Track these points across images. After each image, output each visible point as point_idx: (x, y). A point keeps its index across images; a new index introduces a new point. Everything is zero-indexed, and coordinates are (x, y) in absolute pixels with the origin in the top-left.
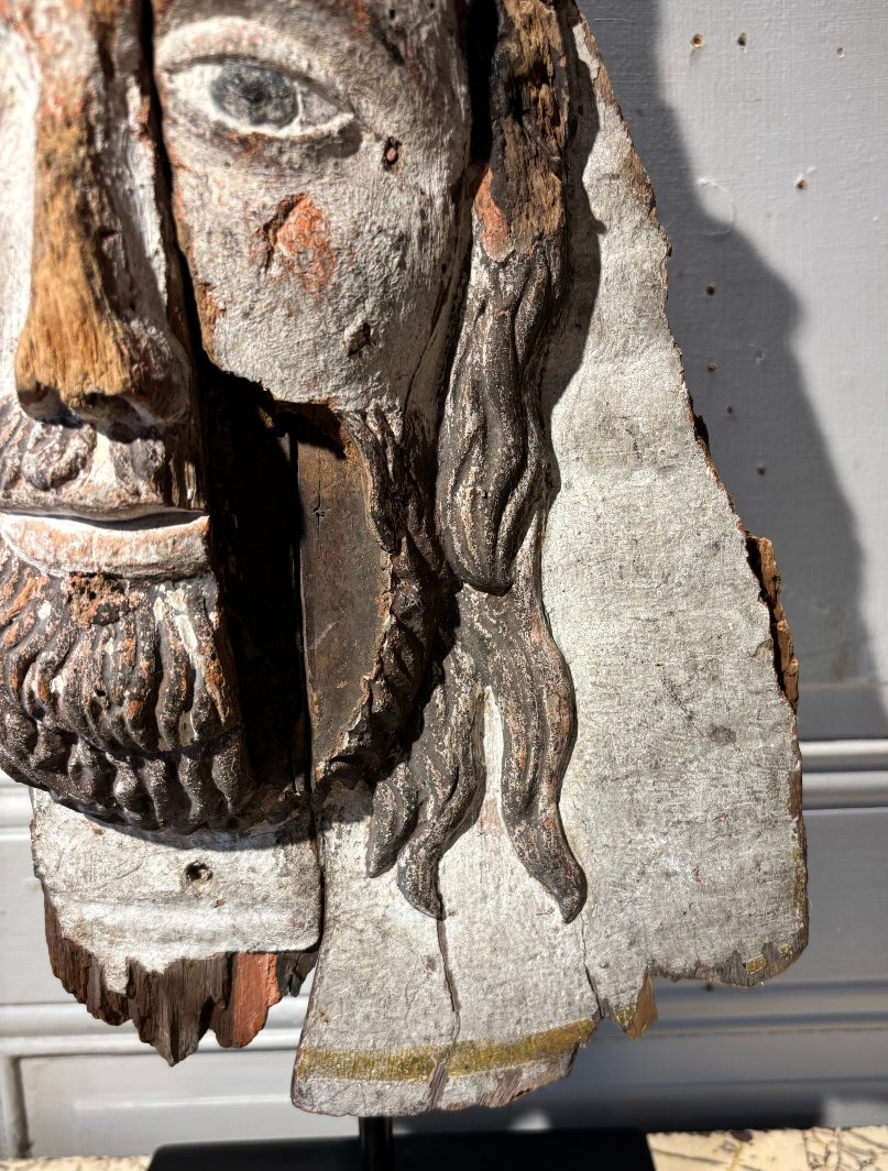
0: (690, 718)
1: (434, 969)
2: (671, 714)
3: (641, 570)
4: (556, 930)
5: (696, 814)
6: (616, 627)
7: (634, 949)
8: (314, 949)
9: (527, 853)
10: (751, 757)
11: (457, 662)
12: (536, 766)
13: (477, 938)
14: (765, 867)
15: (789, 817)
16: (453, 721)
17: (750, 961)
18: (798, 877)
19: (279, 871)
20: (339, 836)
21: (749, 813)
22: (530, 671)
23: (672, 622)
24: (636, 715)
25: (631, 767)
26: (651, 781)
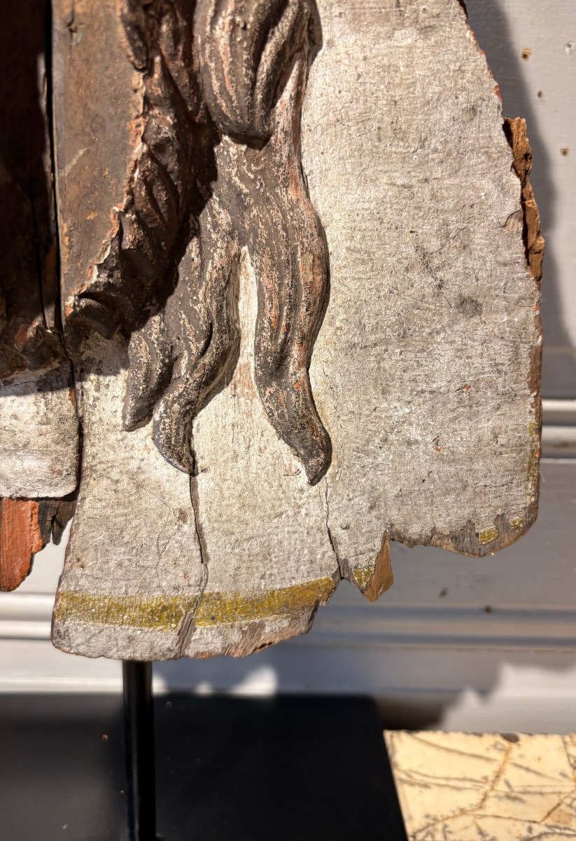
0: (440, 287)
1: (185, 522)
2: (423, 282)
3: (399, 134)
4: (302, 491)
5: (440, 384)
6: (372, 193)
7: (374, 513)
8: (72, 497)
9: (276, 413)
10: (496, 331)
11: (213, 216)
12: (288, 326)
13: (227, 494)
14: (502, 439)
15: (528, 392)
16: (208, 276)
17: (482, 531)
18: (533, 451)
19: (39, 419)
20: (98, 389)
21: (491, 384)
22: (285, 229)
23: (427, 190)
24: (388, 281)
25: (380, 335)
26: (398, 351)
